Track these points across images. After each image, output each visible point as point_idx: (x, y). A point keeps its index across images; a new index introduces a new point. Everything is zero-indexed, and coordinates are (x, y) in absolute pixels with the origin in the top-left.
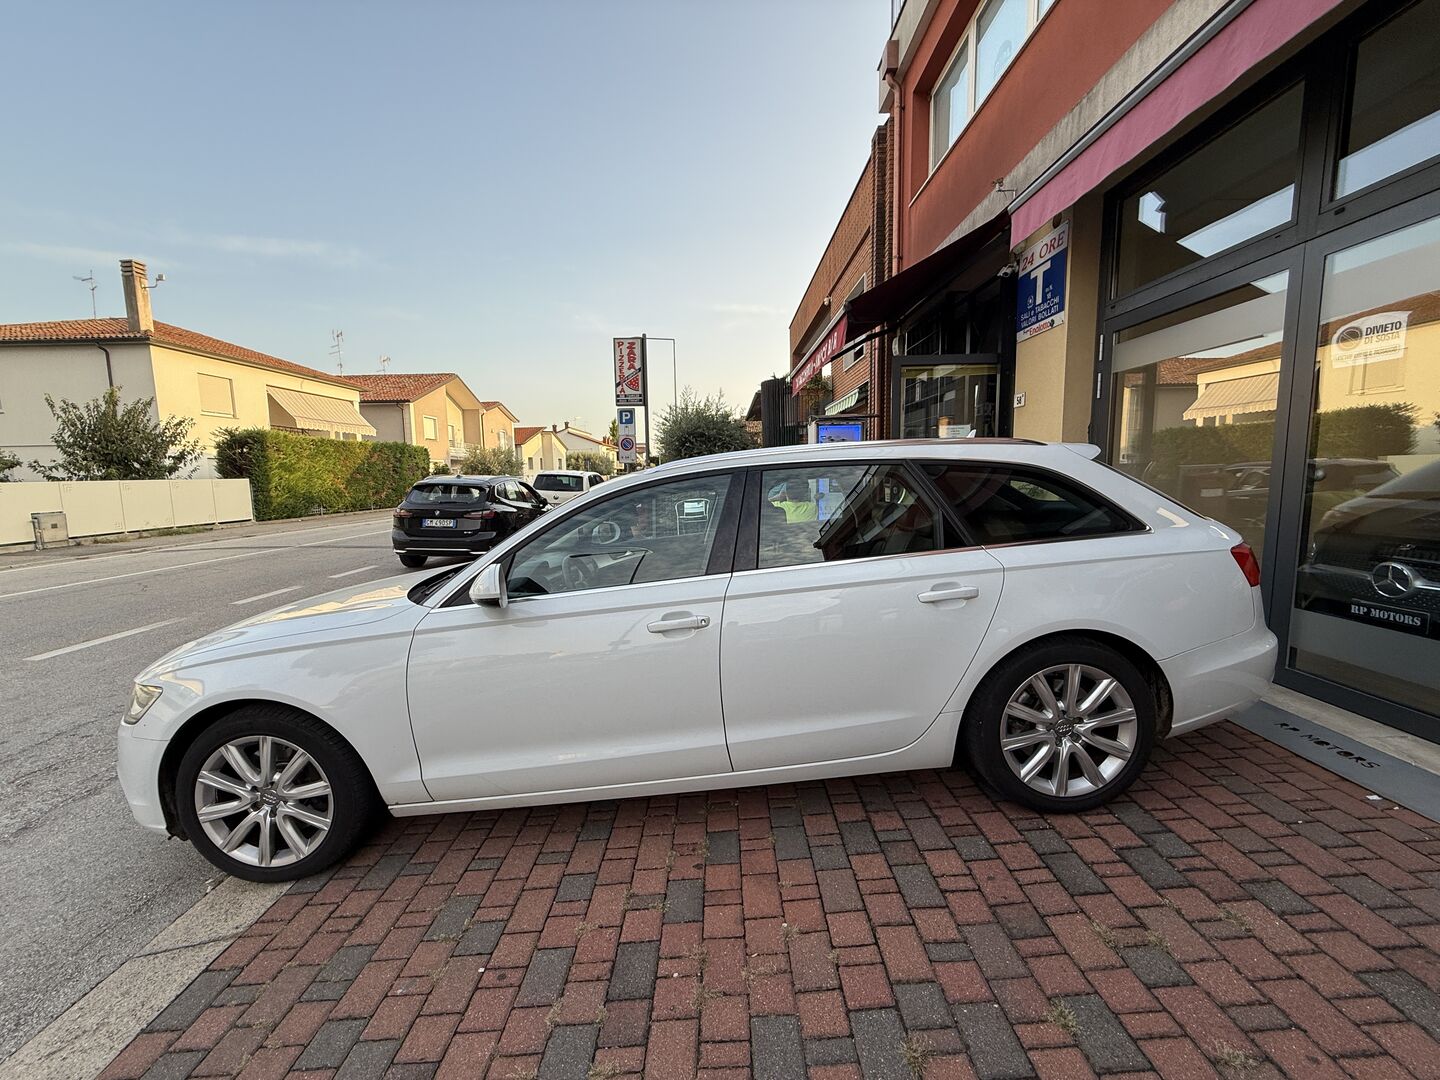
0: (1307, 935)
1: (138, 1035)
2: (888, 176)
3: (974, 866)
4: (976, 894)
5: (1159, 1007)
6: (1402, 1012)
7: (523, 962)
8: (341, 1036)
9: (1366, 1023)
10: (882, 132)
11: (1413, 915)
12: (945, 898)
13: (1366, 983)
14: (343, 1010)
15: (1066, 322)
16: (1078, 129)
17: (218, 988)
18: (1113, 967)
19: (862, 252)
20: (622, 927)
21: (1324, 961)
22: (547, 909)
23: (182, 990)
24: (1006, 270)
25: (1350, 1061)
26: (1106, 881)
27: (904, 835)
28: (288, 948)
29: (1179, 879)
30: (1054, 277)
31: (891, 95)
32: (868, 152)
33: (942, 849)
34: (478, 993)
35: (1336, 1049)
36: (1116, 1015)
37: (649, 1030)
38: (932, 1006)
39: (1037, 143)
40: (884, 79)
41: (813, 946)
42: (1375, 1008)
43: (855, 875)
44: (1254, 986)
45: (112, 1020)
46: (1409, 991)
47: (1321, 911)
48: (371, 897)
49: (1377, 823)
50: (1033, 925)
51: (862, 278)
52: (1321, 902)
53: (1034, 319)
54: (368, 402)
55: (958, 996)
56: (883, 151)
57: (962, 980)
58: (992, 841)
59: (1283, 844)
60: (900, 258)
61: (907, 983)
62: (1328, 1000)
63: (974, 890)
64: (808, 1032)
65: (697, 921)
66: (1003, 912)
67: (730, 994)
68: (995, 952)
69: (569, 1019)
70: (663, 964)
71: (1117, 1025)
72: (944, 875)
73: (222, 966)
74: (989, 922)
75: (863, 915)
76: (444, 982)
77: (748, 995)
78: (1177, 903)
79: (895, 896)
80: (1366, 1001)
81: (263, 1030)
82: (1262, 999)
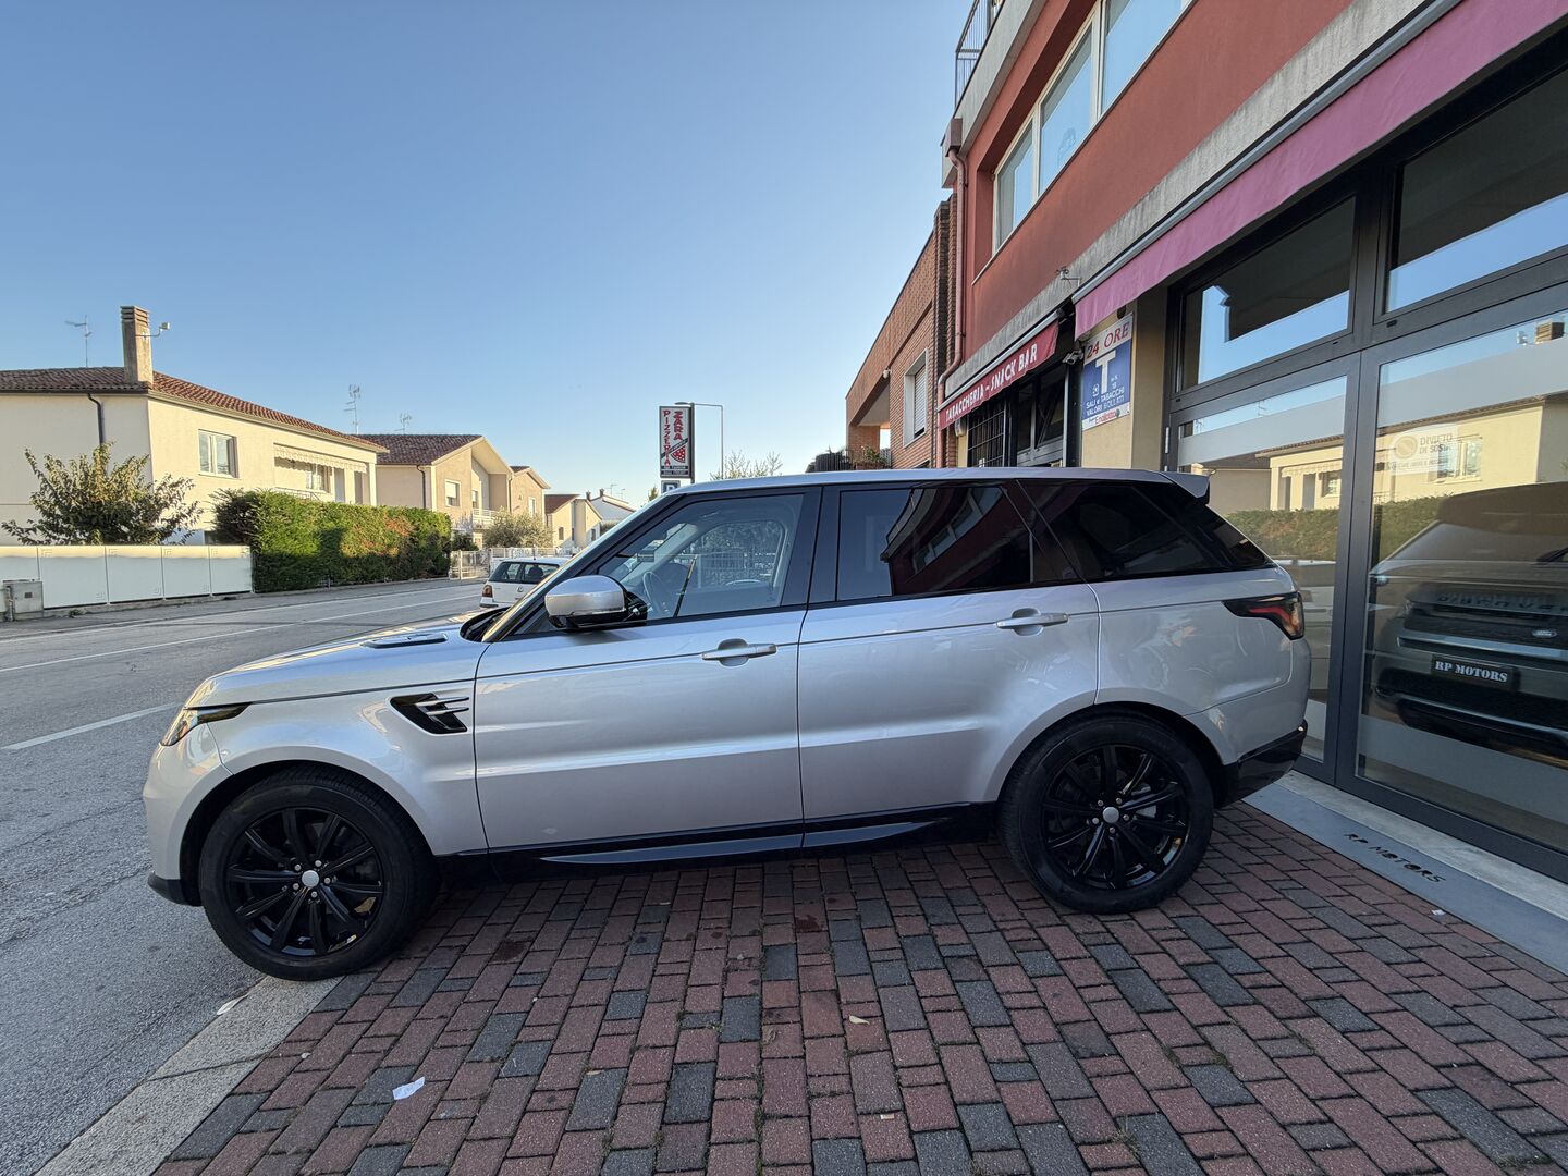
0: (1368, 1053)
1: (162, 1164)
2: (950, 252)
3: (1039, 982)
4: (1042, 1012)
5: (1221, 1126)
6: (1456, 1130)
7: (573, 1083)
8: (384, 1164)
9: (1422, 1141)
10: (945, 208)
11: (1471, 1033)
12: (1010, 1016)
13: (1423, 1101)
14: (383, 1135)
15: (1132, 414)
16: (1141, 225)
17: (247, 1113)
18: (1177, 1087)
19: (922, 326)
20: (675, 1046)
21: (1384, 1079)
22: (596, 1027)
23: (206, 1114)
24: (1070, 357)
26: (1172, 998)
27: (968, 951)
28: (319, 1070)
29: (1244, 996)
31: (953, 172)
32: (931, 227)
33: (1006, 965)
34: (527, 1116)
35: (1391, 1166)
36: (1180, 1135)
37: (706, 1155)
38: (997, 1128)
39: (1101, 234)
40: (947, 155)
41: (875, 1066)
42: (1431, 1126)
43: (917, 992)
44: (1316, 1105)
45: (131, 1148)
46: (1464, 1109)
47: (1382, 1028)
48: (406, 1015)
49: (1440, 939)
50: (1098, 1043)
51: (923, 355)
52: (1382, 1019)
53: (1098, 409)
54: (385, 463)
55: (1023, 1117)
56: (945, 227)
57: (1027, 1101)
58: (1058, 956)
59: (1346, 959)
60: (963, 336)
61: (972, 1104)
62: (1387, 1118)
63: (1039, 1008)
64: (871, 1155)
65: (755, 1040)
66: (1068, 1031)
67: (791, 1117)
68: (1061, 1072)
69: (624, 1142)
70: (720, 1084)
71: (1180, 1144)
72: (1008, 993)
73: (249, 1089)
74: (1055, 1041)
75: (926, 1034)
76: (489, 1105)
77: (809, 1118)
78: (1243, 1021)
79: (959, 1014)
80: (1422, 1119)
81: (298, 1158)
82: (1323, 1118)
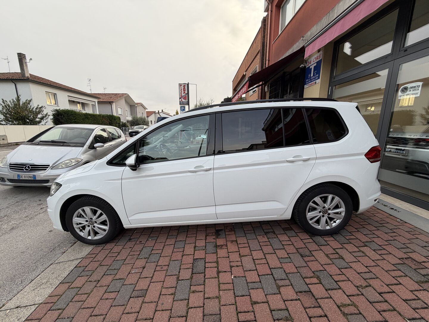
0: (381, 255)
1: (59, 284)
2: (266, 33)
3: (291, 238)
4: (292, 246)
5: (342, 273)
6: (405, 274)
7: (167, 264)
8: (118, 284)
9: (396, 277)
10: (265, 19)
11: (408, 250)
12: (284, 247)
13: (396, 267)
14: (118, 277)
15: (320, 82)
17: (81, 271)
18: (330, 264)
19: (257, 58)
20: (194, 254)
21: (385, 262)
22: (172, 250)
23: (70, 272)
24: (302, 65)
25: (391, 286)
26: (327, 242)
27: (272, 231)
29: (347, 241)
30: (317, 68)
31: (268, 6)
33: (282, 234)
34: (156, 272)
35: (388, 283)
36: (331, 276)
37: (204, 281)
38: (282, 274)
39: (314, 25)
41: (248, 259)
42: (399, 273)
43: (258, 241)
44: (367, 268)
45: (51, 280)
46: (407, 269)
47: (384, 249)
48: (121, 247)
49: (400, 227)
50: (308, 253)
51: (256, 67)
52: (384, 247)
53: (310, 81)
54: (100, 102)
55: (288, 272)
56: (265, 25)
57: (289, 268)
59: (374, 232)
60: (269, 60)
61: (275, 268)
62: (386, 271)
63: (292, 244)
64: (248, 281)
65: (215, 253)
66: (300, 250)
67: (226, 272)
68: (298, 260)
69: (182, 278)
70: (207, 264)
71: (331, 278)
72: (283, 241)
73: (80, 266)
74: (296, 253)
75: (261, 251)
76: (145, 269)
77: (231, 272)
78: (347, 247)
79: (270, 246)
80: (396, 271)
81: (95, 282)
82: (369, 271)
